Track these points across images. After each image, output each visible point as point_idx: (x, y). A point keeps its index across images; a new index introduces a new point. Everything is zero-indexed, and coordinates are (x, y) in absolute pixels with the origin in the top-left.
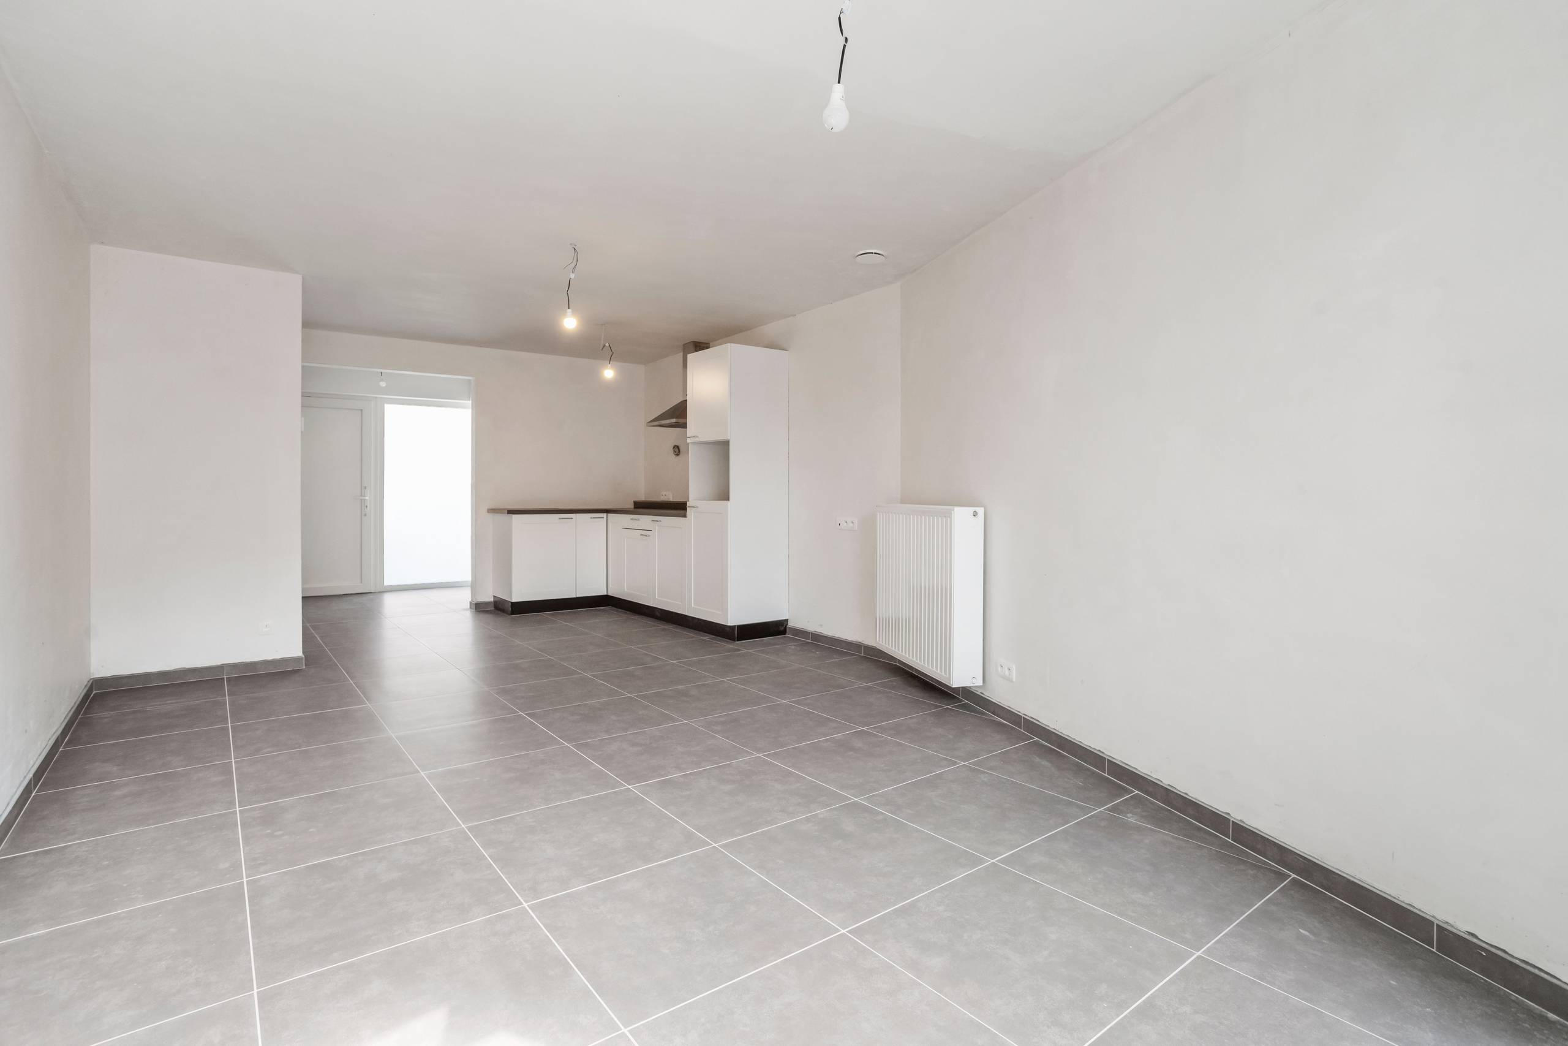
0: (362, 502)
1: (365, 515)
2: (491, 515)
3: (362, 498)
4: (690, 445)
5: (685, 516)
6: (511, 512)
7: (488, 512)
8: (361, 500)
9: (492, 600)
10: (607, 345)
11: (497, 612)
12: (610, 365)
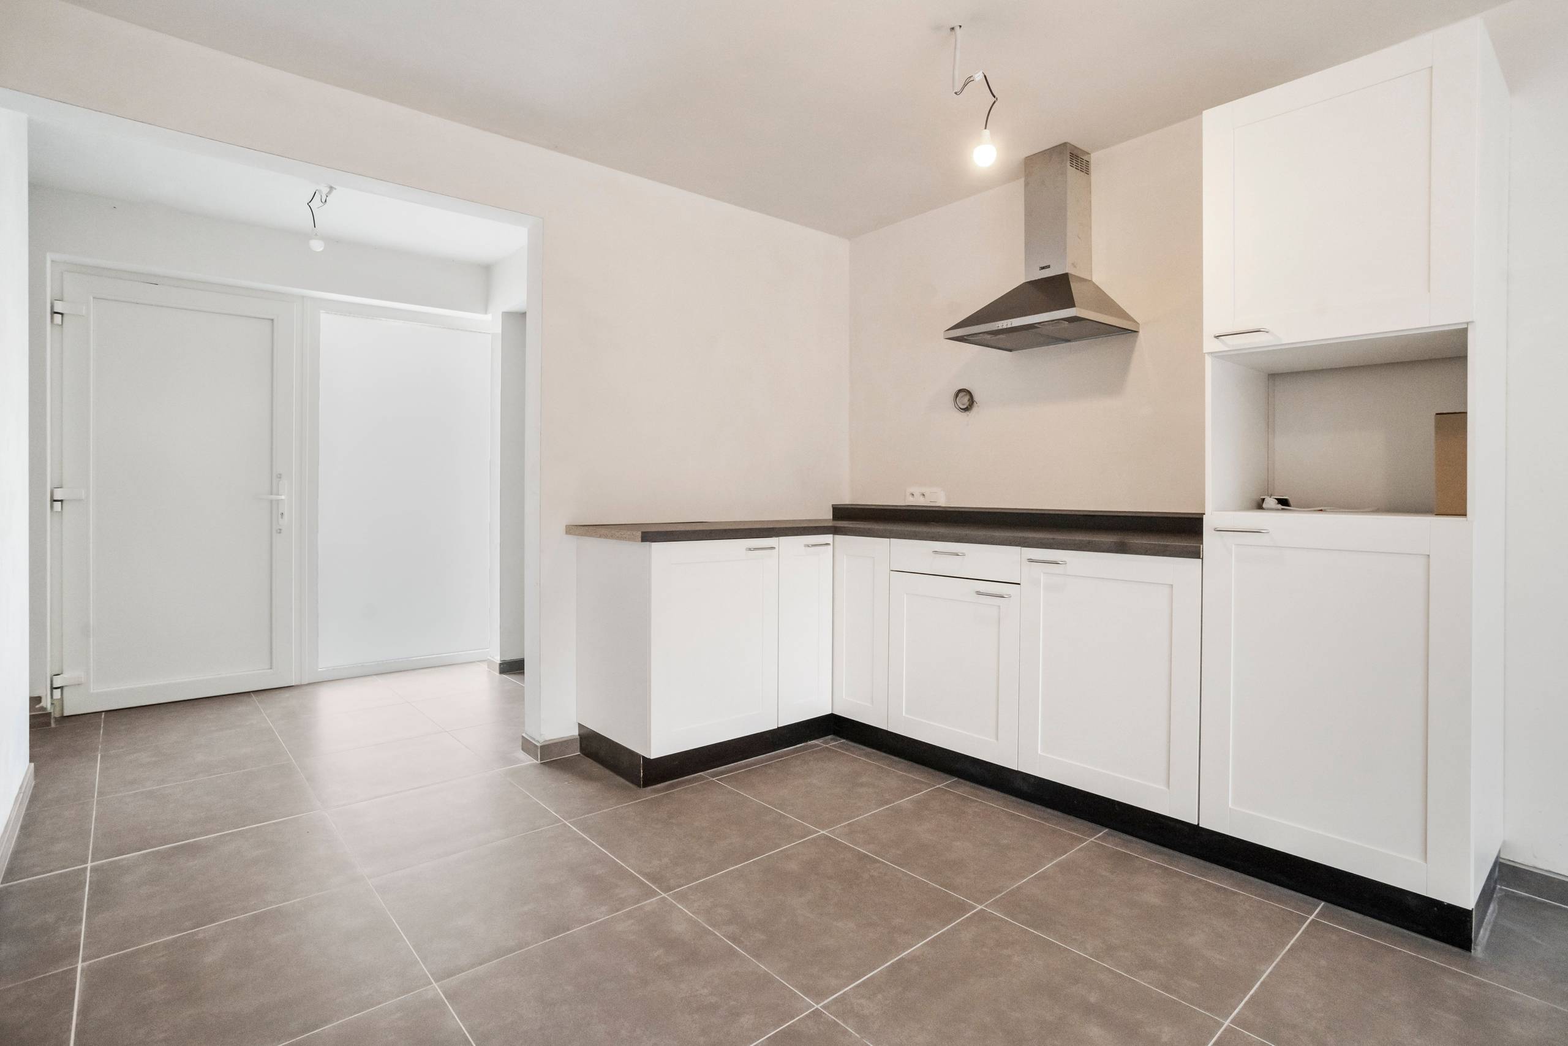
0: (273, 505)
1: (280, 531)
2: (573, 541)
3: (274, 497)
4: (1206, 356)
5: (1196, 554)
6: (652, 535)
7: (567, 533)
8: (271, 501)
9: (575, 732)
10: (979, 77)
11: (589, 764)
12: (987, 132)
